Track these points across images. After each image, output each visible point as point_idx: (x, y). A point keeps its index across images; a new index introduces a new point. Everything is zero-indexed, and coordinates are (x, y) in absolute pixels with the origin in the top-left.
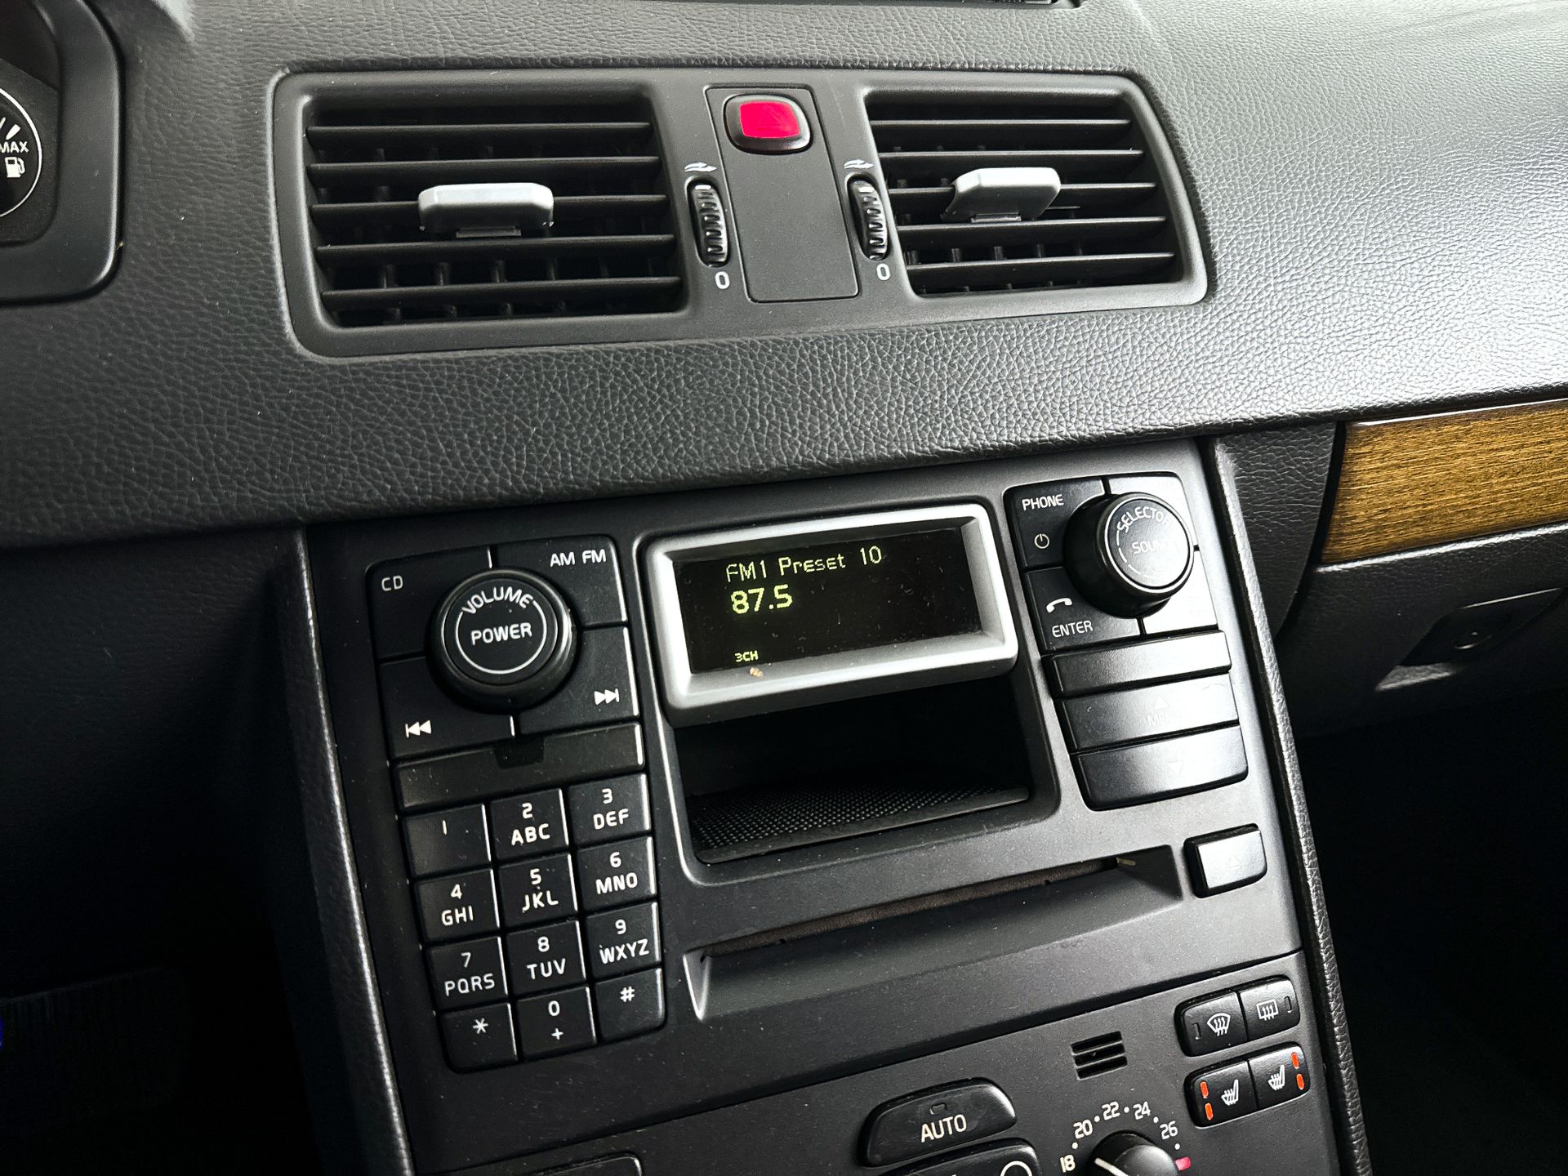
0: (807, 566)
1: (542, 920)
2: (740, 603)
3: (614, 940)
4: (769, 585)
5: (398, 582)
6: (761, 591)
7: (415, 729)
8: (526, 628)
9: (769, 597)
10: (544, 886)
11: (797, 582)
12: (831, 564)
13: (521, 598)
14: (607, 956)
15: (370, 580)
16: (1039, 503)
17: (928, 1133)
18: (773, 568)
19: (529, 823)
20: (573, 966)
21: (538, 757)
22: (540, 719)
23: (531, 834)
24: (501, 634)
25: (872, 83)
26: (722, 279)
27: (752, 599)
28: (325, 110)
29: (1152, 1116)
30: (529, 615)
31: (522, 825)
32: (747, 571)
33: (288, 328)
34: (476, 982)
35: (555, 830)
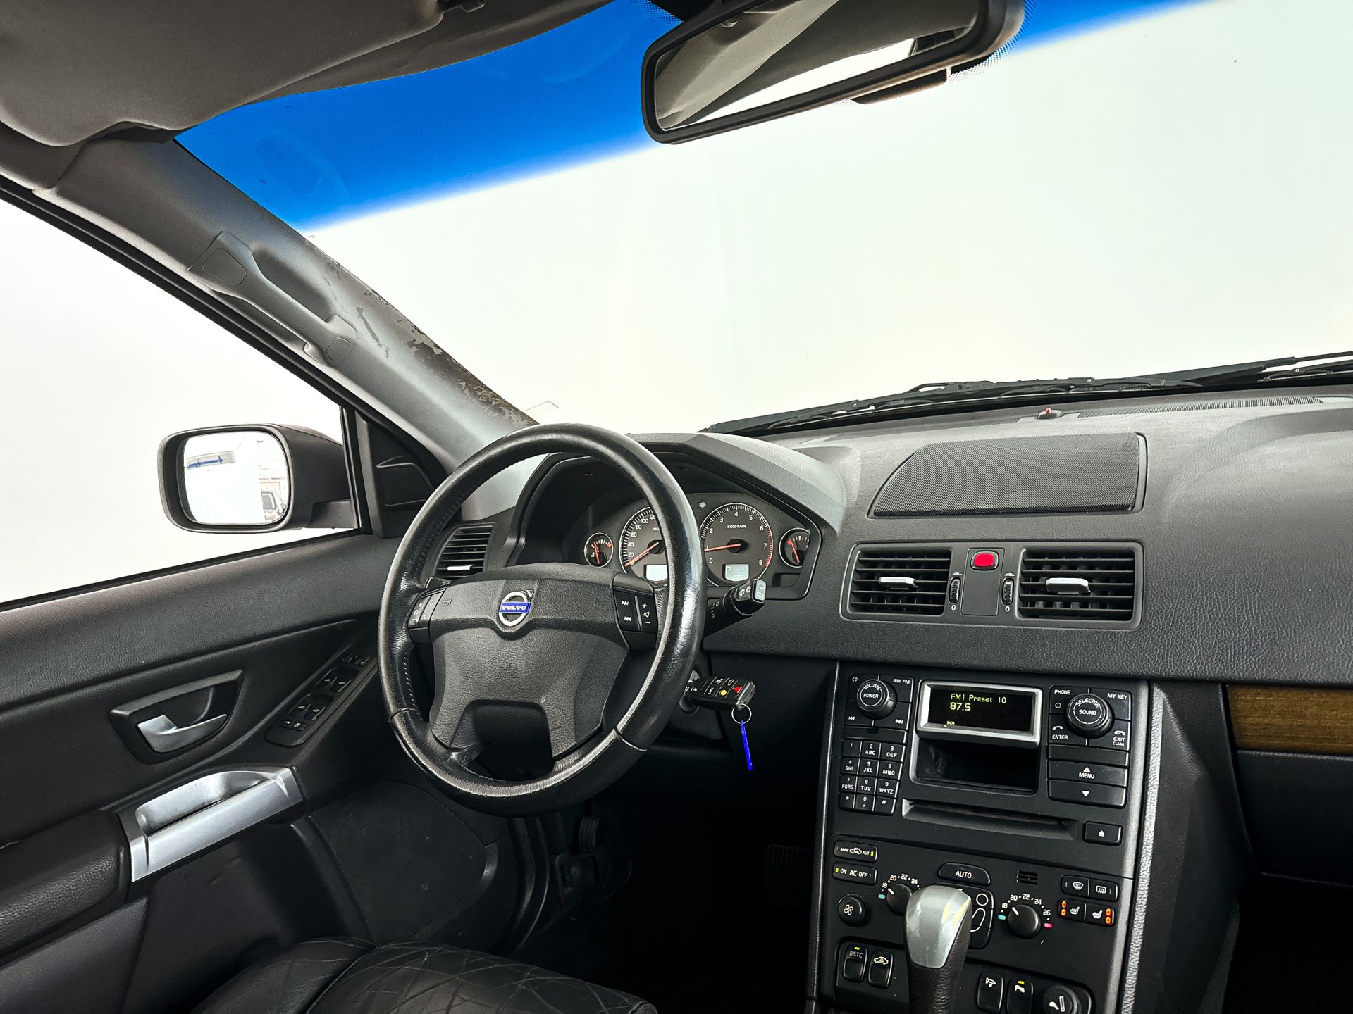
0: (979, 699)
1: (867, 776)
2: (953, 706)
3: (884, 787)
4: (964, 703)
5: (856, 679)
6: (961, 704)
7: (851, 718)
8: (877, 696)
9: (963, 706)
10: (870, 767)
11: (973, 703)
12: (987, 700)
13: (878, 688)
14: (881, 790)
15: (851, 677)
16: (1061, 692)
17: (958, 874)
18: (967, 697)
19: (871, 749)
20: (872, 789)
21: (877, 733)
22: (881, 723)
23: (870, 752)
24: (870, 696)
25: (1027, 548)
26: (954, 607)
27: (957, 706)
28: (866, 553)
29: (1042, 905)
30: (879, 693)
31: (869, 749)
32: (958, 697)
33: (840, 611)
34: (849, 786)
35: (877, 753)
